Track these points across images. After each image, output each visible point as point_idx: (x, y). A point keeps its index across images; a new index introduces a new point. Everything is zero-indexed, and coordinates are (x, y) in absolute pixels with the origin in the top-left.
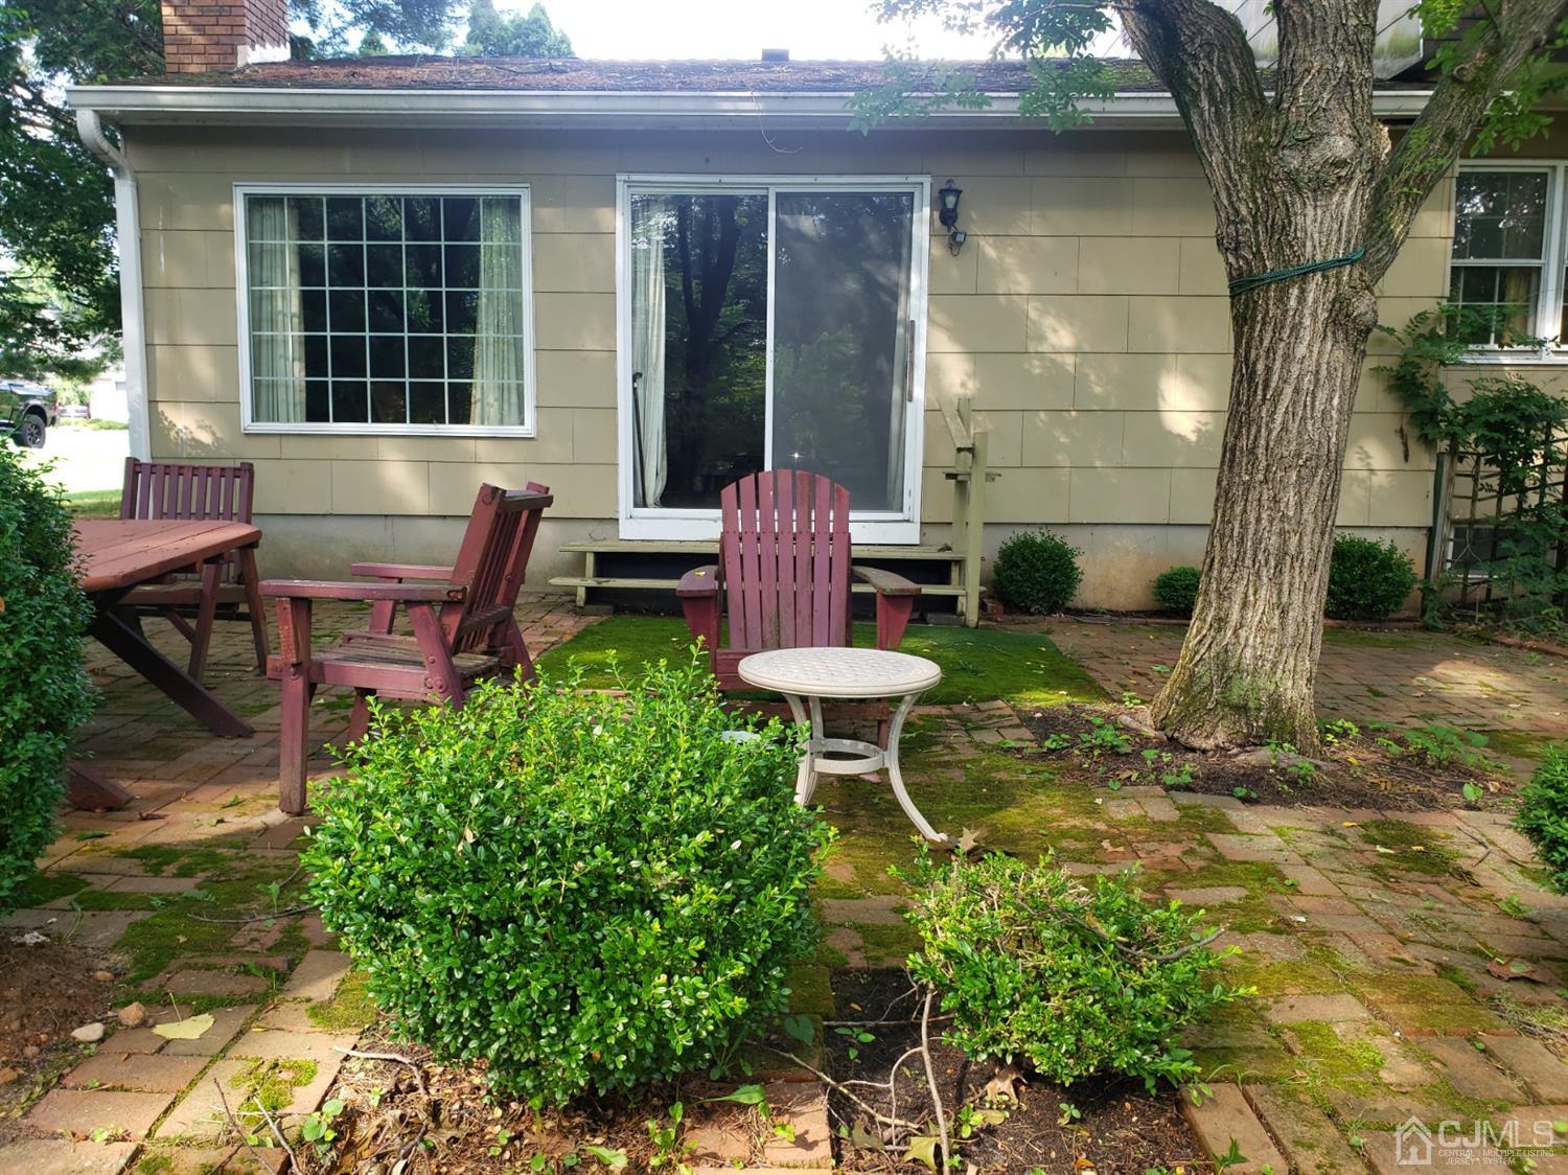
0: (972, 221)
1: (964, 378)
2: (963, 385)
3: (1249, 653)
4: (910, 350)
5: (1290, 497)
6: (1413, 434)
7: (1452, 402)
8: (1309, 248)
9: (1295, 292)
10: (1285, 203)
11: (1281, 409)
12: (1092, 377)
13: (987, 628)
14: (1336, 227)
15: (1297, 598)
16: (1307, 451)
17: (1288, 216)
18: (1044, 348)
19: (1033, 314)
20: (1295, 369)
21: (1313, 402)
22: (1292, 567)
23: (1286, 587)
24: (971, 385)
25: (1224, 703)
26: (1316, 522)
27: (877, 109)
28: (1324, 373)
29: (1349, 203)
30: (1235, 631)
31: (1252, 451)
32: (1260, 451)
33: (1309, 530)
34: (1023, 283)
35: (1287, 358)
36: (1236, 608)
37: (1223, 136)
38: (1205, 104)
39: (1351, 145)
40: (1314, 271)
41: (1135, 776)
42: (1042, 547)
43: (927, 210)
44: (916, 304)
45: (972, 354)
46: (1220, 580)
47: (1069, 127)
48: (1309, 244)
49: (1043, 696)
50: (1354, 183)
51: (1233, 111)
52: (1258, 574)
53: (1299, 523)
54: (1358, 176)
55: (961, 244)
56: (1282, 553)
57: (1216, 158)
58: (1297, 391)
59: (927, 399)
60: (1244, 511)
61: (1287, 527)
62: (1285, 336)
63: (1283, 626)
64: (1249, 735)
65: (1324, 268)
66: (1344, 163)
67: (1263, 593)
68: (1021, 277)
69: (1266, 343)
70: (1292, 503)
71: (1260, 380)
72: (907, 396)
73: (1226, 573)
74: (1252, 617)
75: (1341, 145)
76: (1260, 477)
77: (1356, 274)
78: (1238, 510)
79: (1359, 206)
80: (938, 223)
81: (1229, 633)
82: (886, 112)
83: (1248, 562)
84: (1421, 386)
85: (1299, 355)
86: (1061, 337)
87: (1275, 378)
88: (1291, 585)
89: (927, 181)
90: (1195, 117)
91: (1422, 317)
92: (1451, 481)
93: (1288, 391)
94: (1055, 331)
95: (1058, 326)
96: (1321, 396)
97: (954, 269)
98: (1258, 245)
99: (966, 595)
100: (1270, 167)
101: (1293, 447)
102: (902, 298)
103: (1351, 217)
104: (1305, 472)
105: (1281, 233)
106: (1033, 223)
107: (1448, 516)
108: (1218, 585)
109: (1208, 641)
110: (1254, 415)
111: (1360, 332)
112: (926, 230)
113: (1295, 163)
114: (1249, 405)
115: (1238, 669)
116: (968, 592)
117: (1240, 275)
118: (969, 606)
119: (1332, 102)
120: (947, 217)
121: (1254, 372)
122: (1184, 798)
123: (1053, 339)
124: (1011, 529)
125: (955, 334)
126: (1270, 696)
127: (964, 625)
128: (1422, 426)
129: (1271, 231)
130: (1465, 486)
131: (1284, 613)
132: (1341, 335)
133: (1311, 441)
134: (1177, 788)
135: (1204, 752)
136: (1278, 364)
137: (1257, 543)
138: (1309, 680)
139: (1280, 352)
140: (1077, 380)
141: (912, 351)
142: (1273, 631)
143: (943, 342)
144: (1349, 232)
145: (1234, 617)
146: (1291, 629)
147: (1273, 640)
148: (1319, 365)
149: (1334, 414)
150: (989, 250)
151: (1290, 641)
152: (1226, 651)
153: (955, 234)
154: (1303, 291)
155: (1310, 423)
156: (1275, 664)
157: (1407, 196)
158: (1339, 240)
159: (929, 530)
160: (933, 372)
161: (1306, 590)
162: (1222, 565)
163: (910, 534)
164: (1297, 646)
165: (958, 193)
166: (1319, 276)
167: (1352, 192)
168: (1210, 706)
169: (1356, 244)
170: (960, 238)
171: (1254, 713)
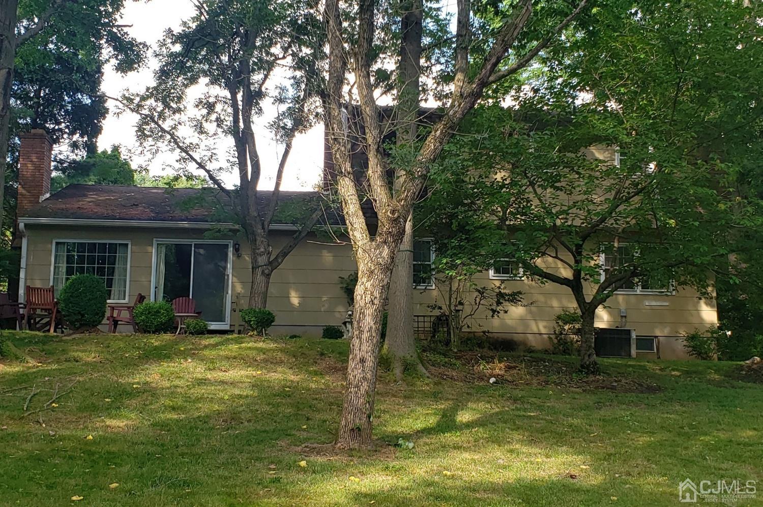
0: (242, 251)
17: (257, 259)
24: (241, 290)
29: (265, 257)
39: (264, 250)
43: (232, 249)
44: (229, 271)
45: (242, 283)
48: (259, 263)
54: (266, 254)
59: (231, 294)
65: (261, 266)
72: (228, 293)
77: (266, 267)
80: (234, 251)
89: (232, 241)
97: (238, 263)
102: (226, 269)
112: (231, 253)
113: (258, 252)
120: (237, 250)
125: (238, 278)
129: (255, 261)
141: (228, 282)
143: (235, 279)
144: (265, 261)
150: (247, 258)
159: (232, 327)
160: (233, 287)
163: (227, 327)
165: (239, 245)
170: (240, 255)
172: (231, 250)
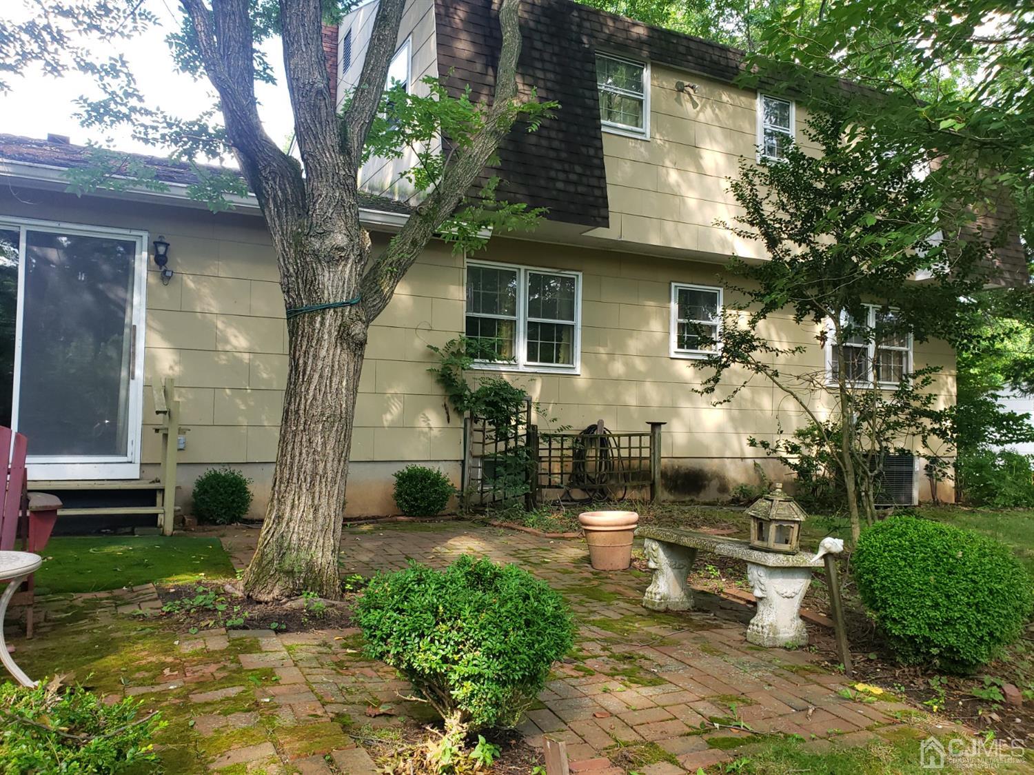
0: (177, 263)
1: (172, 364)
2: (171, 368)
3: (295, 537)
4: (133, 345)
5: (319, 439)
6: (451, 407)
7: (469, 390)
8: (326, 295)
9: (319, 319)
10: (312, 267)
11: (312, 387)
12: (262, 367)
13: (179, 535)
14: (341, 284)
15: (324, 501)
16: (328, 412)
17: (314, 275)
18: (228, 348)
19: (220, 325)
20: (320, 364)
21: (331, 382)
22: (320, 482)
23: (317, 495)
24: (177, 368)
25: (280, 570)
26: (334, 454)
27: (87, 182)
28: (336, 367)
29: (348, 270)
30: (287, 524)
31: (297, 412)
32: (301, 412)
33: (330, 459)
34: (214, 306)
35: (315, 357)
36: (288, 509)
37: (281, 226)
38: (272, 206)
39: (346, 240)
40: (329, 308)
41: (212, 623)
42: (225, 478)
43: (145, 254)
44: (138, 312)
45: (179, 349)
46: (279, 492)
47: (222, 210)
48: (326, 292)
49: (187, 577)
50: (350, 261)
51: (286, 212)
52: (300, 487)
53: (324, 455)
54: (352, 257)
55: (169, 278)
56: (314, 473)
57: (277, 238)
58: (321, 376)
59: (146, 378)
60: (293, 448)
61: (317, 458)
62: (314, 344)
63: (315, 518)
64: (294, 589)
65: (335, 307)
66: (342, 249)
67: (303, 498)
68: (212, 302)
69: (304, 348)
70: (320, 443)
71: (301, 369)
72: (131, 375)
73: (283, 488)
74: (297, 514)
75: (340, 239)
76: (301, 427)
77: (353, 311)
78: (289, 448)
79: (354, 274)
80: (153, 263)
81: (284, 525)
82: (94, 184)
83: (295, 480)
84: (454, 381)
85: (322, 356)
86: (239, 341)
87: (309, 369)
88: (320, 493)
89: (145, 235)
90: (267, 213)
91: (452, 342)
92: (471, 433)
93: (316, 376)
94: (236, 336)
95: (238, 334)
96: (335, 380)
97: (164, 293)
98: (299, 291)
99: (164, 513)
100: (305, 247)
101: (319, 410)
102: (128, 310)
103: (349, 279)
104: (327, 425)
105: (311, 285)
106: (221, 269)
107: (471, 453)
108: (279, 494)
109: (272, 531)
110: (298, 390)
111: (357, 344)
112: (144, 266)
113: (317, 246)
114: (295, 384)
115: (289, 548)
116: (166, 511)
117: (290, 307)
118: (167, 521)
119: (334, 215)
120: (160, 261)
121: (298, 364)
122: (235, 634)
123: (234, 341)
124: (206, 466)
125: (166, 335)
126: (307, 564)
127: (163, 534)
128: (455, 402)
129: (305, 282)
130: (479, 437)
131: (316, 510)
132: (345, 346)
133: (330, 406)
134: (234, 628)
135: (267, 603)
136: (310, 360)
137: (299, 469)
138: (333, 551)
139: (311, 354)
140: (250, 369)
141: (134, 345)
142: (309, 522)
143: (157, 341)
144: (349, 287)
145: (287, 515)
146: (320, 520)
147: (309, 528)
148: (333, 362)
149: (344, 391)
150: (190, 283)
151: (320, 528)
152: (282, 537)
153: (165, 271)
154: (323, 319)
155: (329, 395)
156: (311, 543)
157: (391, 272)
158: (343, 292)
159: (146, 469)
160: (150, 360)
161: (330, 496)
162: (281, 482)
163: (133, 472)
164: (324, 531)
165: (167, 245)
166: (332, 311)
167: (349, 266)
168: (272, 573)
169: (354, 294)
170: (168, 274)
171: (297, 575)
172: (142, 262)
